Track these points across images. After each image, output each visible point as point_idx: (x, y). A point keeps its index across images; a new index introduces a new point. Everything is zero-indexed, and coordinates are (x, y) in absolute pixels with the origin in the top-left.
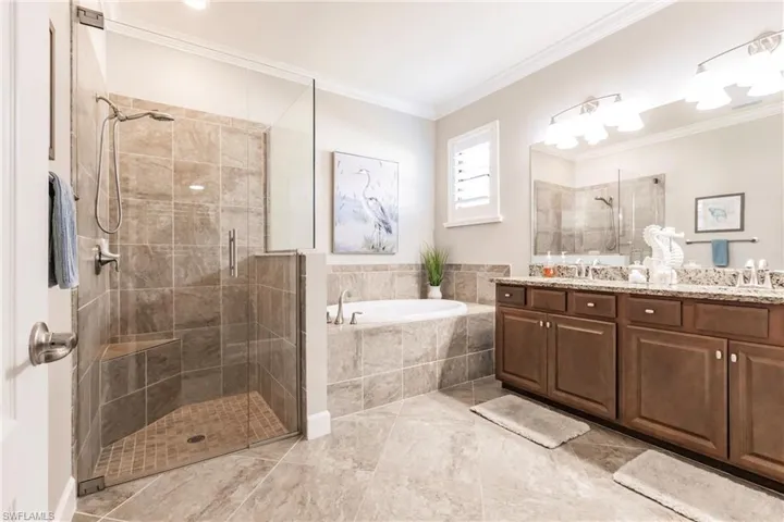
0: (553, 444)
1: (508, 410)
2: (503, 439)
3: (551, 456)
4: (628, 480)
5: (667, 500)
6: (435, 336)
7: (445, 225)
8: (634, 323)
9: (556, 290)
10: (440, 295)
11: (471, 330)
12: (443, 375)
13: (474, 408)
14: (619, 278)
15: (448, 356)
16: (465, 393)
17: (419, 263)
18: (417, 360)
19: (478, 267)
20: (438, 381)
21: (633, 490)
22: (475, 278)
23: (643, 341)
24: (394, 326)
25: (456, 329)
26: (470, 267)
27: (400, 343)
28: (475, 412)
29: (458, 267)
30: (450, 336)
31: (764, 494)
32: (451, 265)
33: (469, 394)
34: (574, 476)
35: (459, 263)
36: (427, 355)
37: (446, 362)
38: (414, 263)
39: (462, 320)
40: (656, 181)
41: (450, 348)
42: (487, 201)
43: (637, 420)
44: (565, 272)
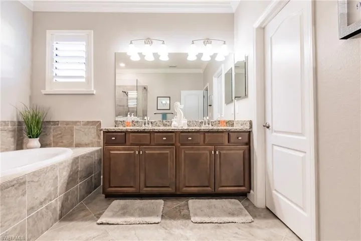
0: (158, 219)
1: (122, 212)
2: (133, 232)
3: (163, 227)
4: (198, 219)
5: (214, 220)
6: (57, 178)
7: (44, 92)
8: (182, 145)
9: (146, 132)
10: (39, 145)
11: (81, 166)
12: (63, 207)
13: (99, 221)
14: (162, 125)
15: (67, 190)
16: (83, 214)
17: (15, 120)
18: (41, 204)
19: (75, 123)
20: (59, 212)
21: (202, 223)
22: (72, 131)
23: (186, 152)
24: (17, 179)
25: (72, 168)
26: (67, 123)
27: (23, 195)
28: (102, 224)
29: (56, 123)
30: (68, 174)
31: (224, 200)
32: (49, 122)
33: (87, 212)
34: (181, 232)
35: (56, 120)
36: (50, 195)
37: (65, 195)
38: (9, 120)
39: (75, 160)
40: (145, 88)
41: (68, 184)
42: (83, 80)
43: (185, 189)
44: (136, 124)
